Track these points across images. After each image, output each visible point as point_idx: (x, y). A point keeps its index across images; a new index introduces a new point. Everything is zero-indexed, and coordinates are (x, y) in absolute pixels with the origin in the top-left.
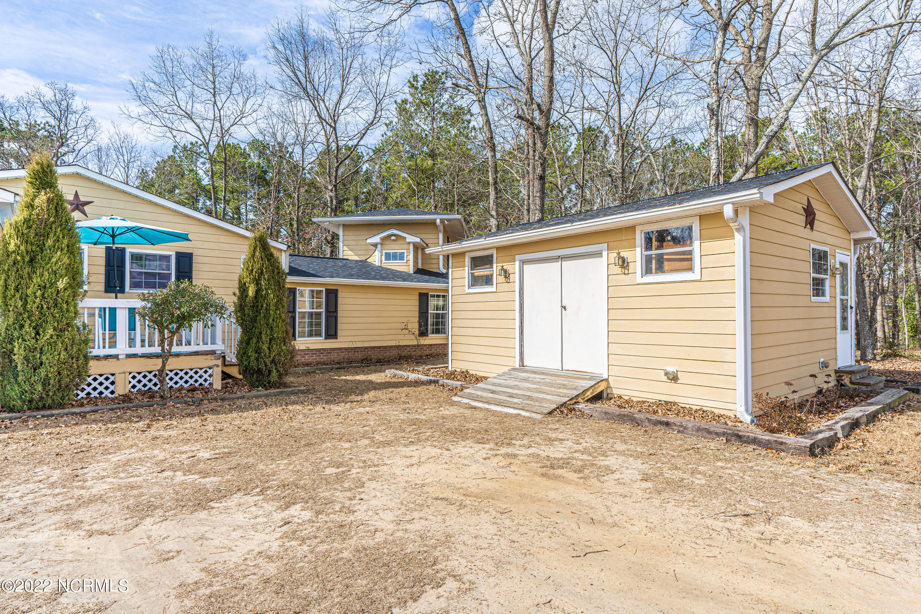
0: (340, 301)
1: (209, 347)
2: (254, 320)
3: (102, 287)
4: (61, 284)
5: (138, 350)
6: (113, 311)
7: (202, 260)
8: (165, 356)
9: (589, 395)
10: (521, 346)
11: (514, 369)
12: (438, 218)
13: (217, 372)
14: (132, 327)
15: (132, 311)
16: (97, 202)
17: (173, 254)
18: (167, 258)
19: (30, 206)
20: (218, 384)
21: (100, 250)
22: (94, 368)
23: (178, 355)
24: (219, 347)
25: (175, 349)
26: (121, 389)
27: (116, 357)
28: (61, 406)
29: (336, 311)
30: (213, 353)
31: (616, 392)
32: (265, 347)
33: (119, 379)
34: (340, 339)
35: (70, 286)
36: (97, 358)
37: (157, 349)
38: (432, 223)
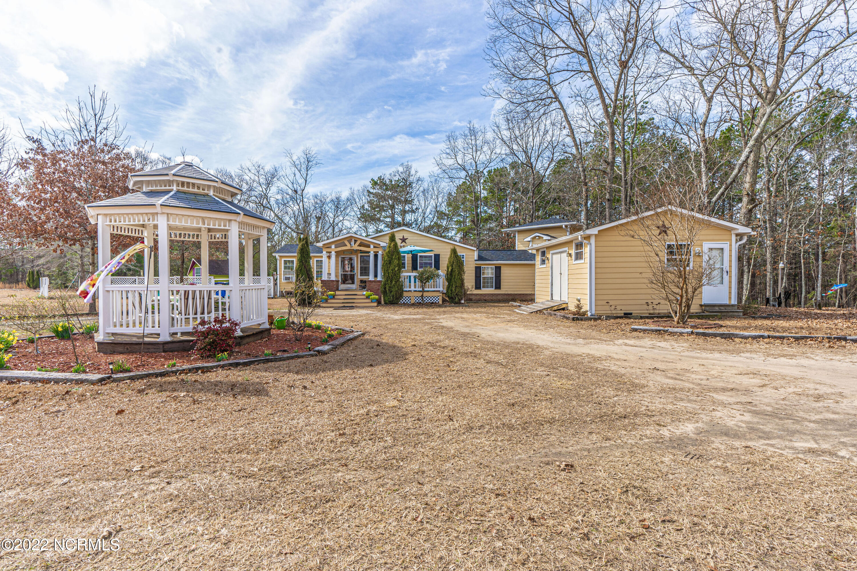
0: (502, 272)
1: (438, 289)
2: (451, 280)
3: (411, 268)
4: (396, 269)
5: (417, 289)
6: (410, 276)
7: (443, 256)
8: (423, 291)
9: (555, 308)
10: (552, 291)
11: (548, 301)
12: (563, 224)
13: (441, 298)
14: (415, 282)
15: (415, 277)
16: (409, 238)
17: (433, 255)
18: (431, 256)
19: (390, 247)
20: (441, 303)
21: (410, 255)
22: (405, 294)
23: (428, 291)
24: (441, 289)
25: (425, 289)
26: (413, 302)
27: (411, 291)
28: (397, 304)
29: (500, 276)
30: (439, 291)
31: (569, 308)
32: (453, 289)
33: (412, 298)
34: (502, 289)
35: (398, 269)
36: (406, 291)
37: (421, 289)
38: (560, 227)
